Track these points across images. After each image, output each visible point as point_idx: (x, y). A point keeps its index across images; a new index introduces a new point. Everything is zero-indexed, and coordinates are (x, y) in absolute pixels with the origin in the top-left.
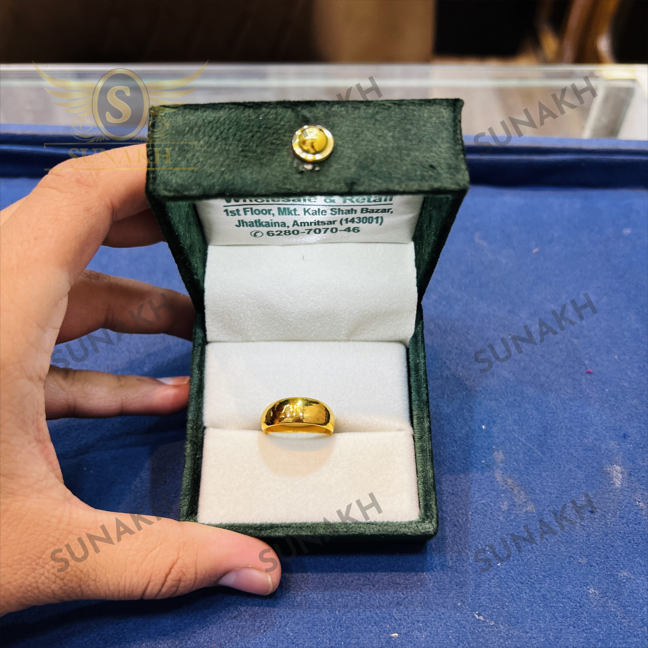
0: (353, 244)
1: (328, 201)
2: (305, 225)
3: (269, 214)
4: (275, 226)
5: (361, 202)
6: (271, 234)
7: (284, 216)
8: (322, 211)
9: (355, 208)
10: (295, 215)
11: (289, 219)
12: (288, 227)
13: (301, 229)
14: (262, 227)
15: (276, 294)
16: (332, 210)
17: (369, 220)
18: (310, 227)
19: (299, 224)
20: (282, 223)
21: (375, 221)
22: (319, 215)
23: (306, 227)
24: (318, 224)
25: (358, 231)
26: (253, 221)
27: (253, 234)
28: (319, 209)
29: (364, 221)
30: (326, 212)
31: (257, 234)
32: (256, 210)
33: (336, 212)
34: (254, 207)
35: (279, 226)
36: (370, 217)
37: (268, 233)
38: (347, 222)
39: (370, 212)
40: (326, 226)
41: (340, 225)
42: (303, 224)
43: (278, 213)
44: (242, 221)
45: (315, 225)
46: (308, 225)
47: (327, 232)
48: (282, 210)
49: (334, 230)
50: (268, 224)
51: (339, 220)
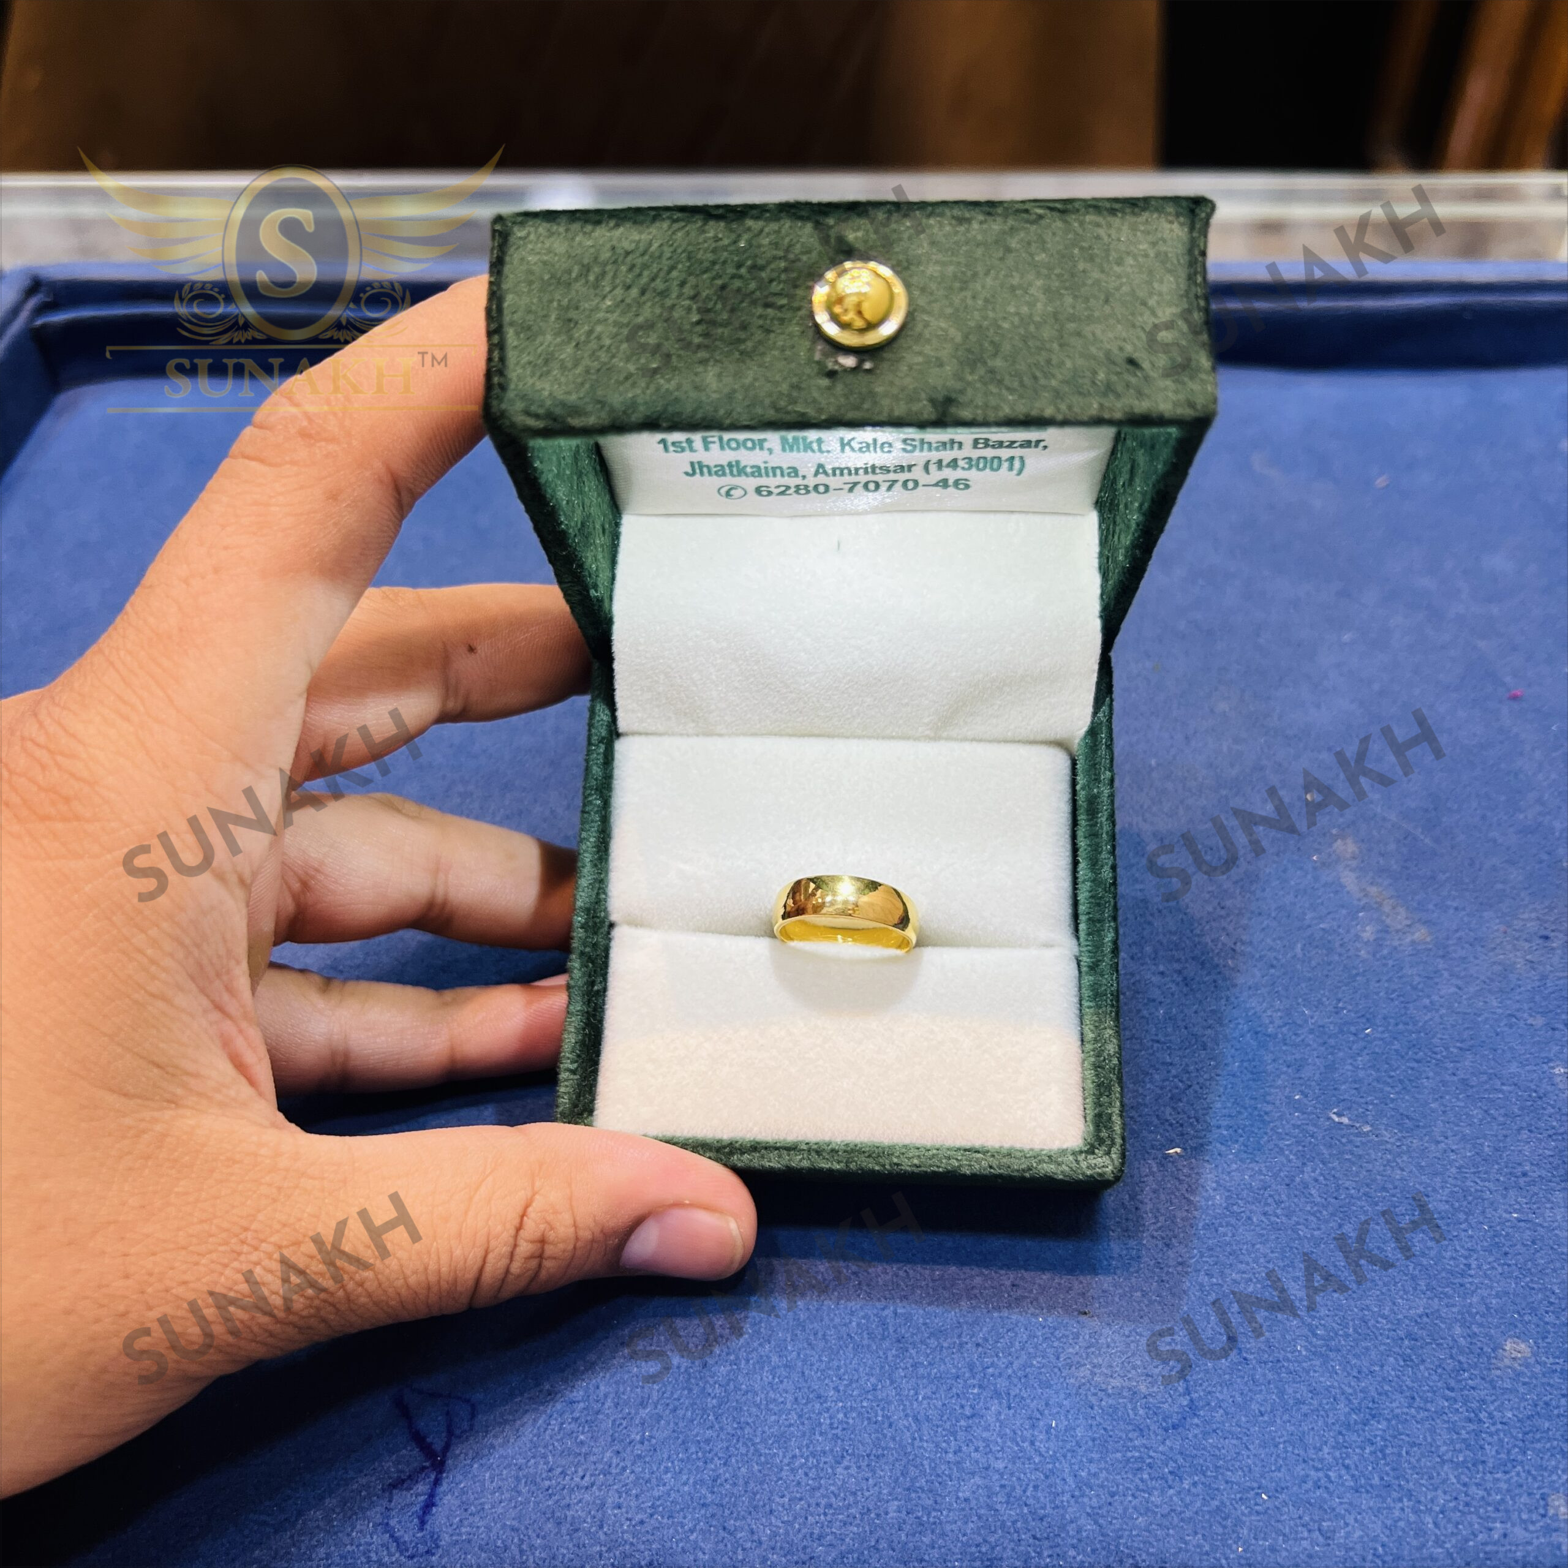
0: (955, 514)
2: (842, 474)
3: (762, 450)
4: (775, 475)
6: (765, 493)
7: (795, 453)
8: (883, 444)
9: (958, 438)
10: (821, 451)
11: (806, 462)
12: (804, 477)
13: (834, 482)
14: (744, 477)
16: (905, 441)
17: (992, 464)
18: (854, 478)
20: (789, 468)
21: (1006, 465)
22: (876, 452)
23: (847, 478)
24: (874, 472)
25: (967, 487)
26: (725, 463)
27: (722, 492)
29: (981, 465)
30: (890, 445)
31: (733, 492)
33: (915, 446)
35: (782, 475)
36: (994, 457)
37: (758, 491)
38: (940, 468)
39: (993, 447)
40: (892, 476)
41: (923, 473)
42: (839, 471)
43: (780, 447)
44: (699, 462)
45: (866, 472)
46: (850, 474)
47: (893, 489)
49: (911, 485)
50: (757, 471)
51: (922, 463)
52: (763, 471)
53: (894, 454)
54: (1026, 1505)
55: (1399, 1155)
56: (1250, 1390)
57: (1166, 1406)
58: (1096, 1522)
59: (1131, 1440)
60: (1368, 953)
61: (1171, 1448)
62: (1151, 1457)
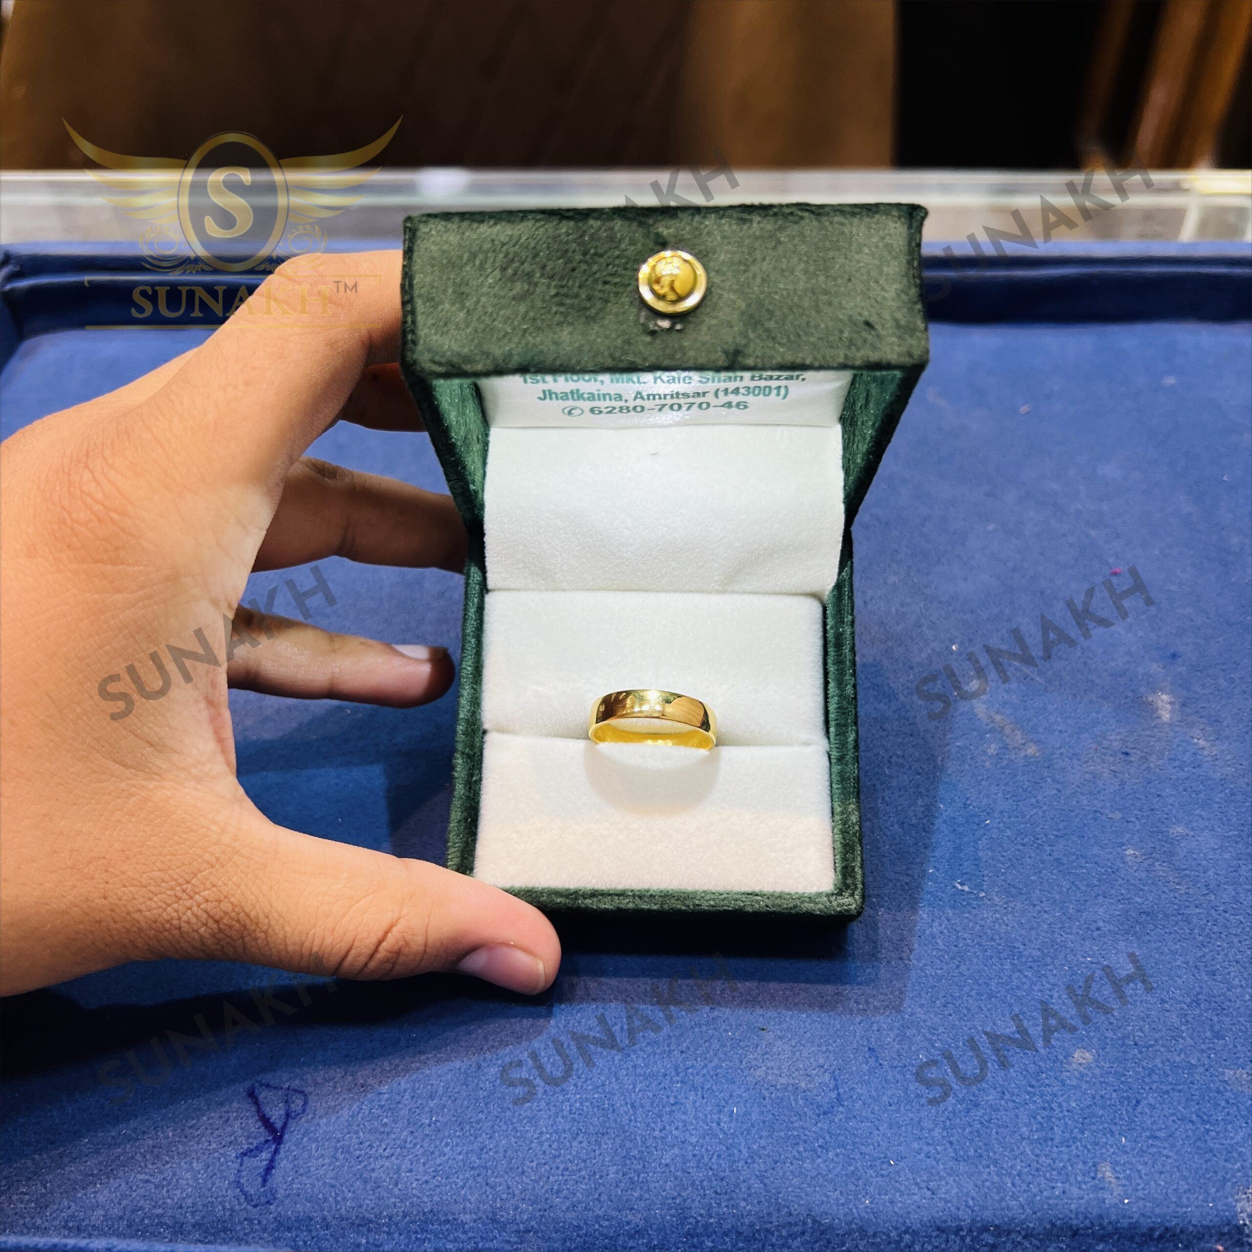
0: (736, 427)
2: (654, 399)
4: (605, 399)
6: (597, 412)
7: (620, 384)
10: (639, 382)
11: (628, 389)
12: (626, 401)
13: (648, 405)
14: (582, 401)
17: (766, 391)
18: (663, 402)
19: (646, 397)
20: (616, 394)
21: (774, 392)
23: (657, 401)
24: (677, 397)
25: (746, 407)
26: (568, 391)
27: (566, 411)
29: (756, 392)
31: (573, 412)
33: (708, 379)
35: (610, 399)
36: (765, 387)
37: (592, 410)
38: (726, 394)
39: (766, 379)
40: (691, 400)
41: (714, 398)
42: (652, 397)
43: (609, 380)
44: (549, 391)
45: (672, 398)
46: (660, 398)
47: (692, 409)
49: (704, 406)
50: (592, 397)
51: (714, 391)
52: (596, 397)
53: (692, 384)
54: (711, 1169)
55: (1005, 914)
56: (883, 1087)
57: (820, 1098)
58: (762, 1182)
59: (792, 1123)
60: (992, 764)
61: (822, 1129)
62: (805, 1135)
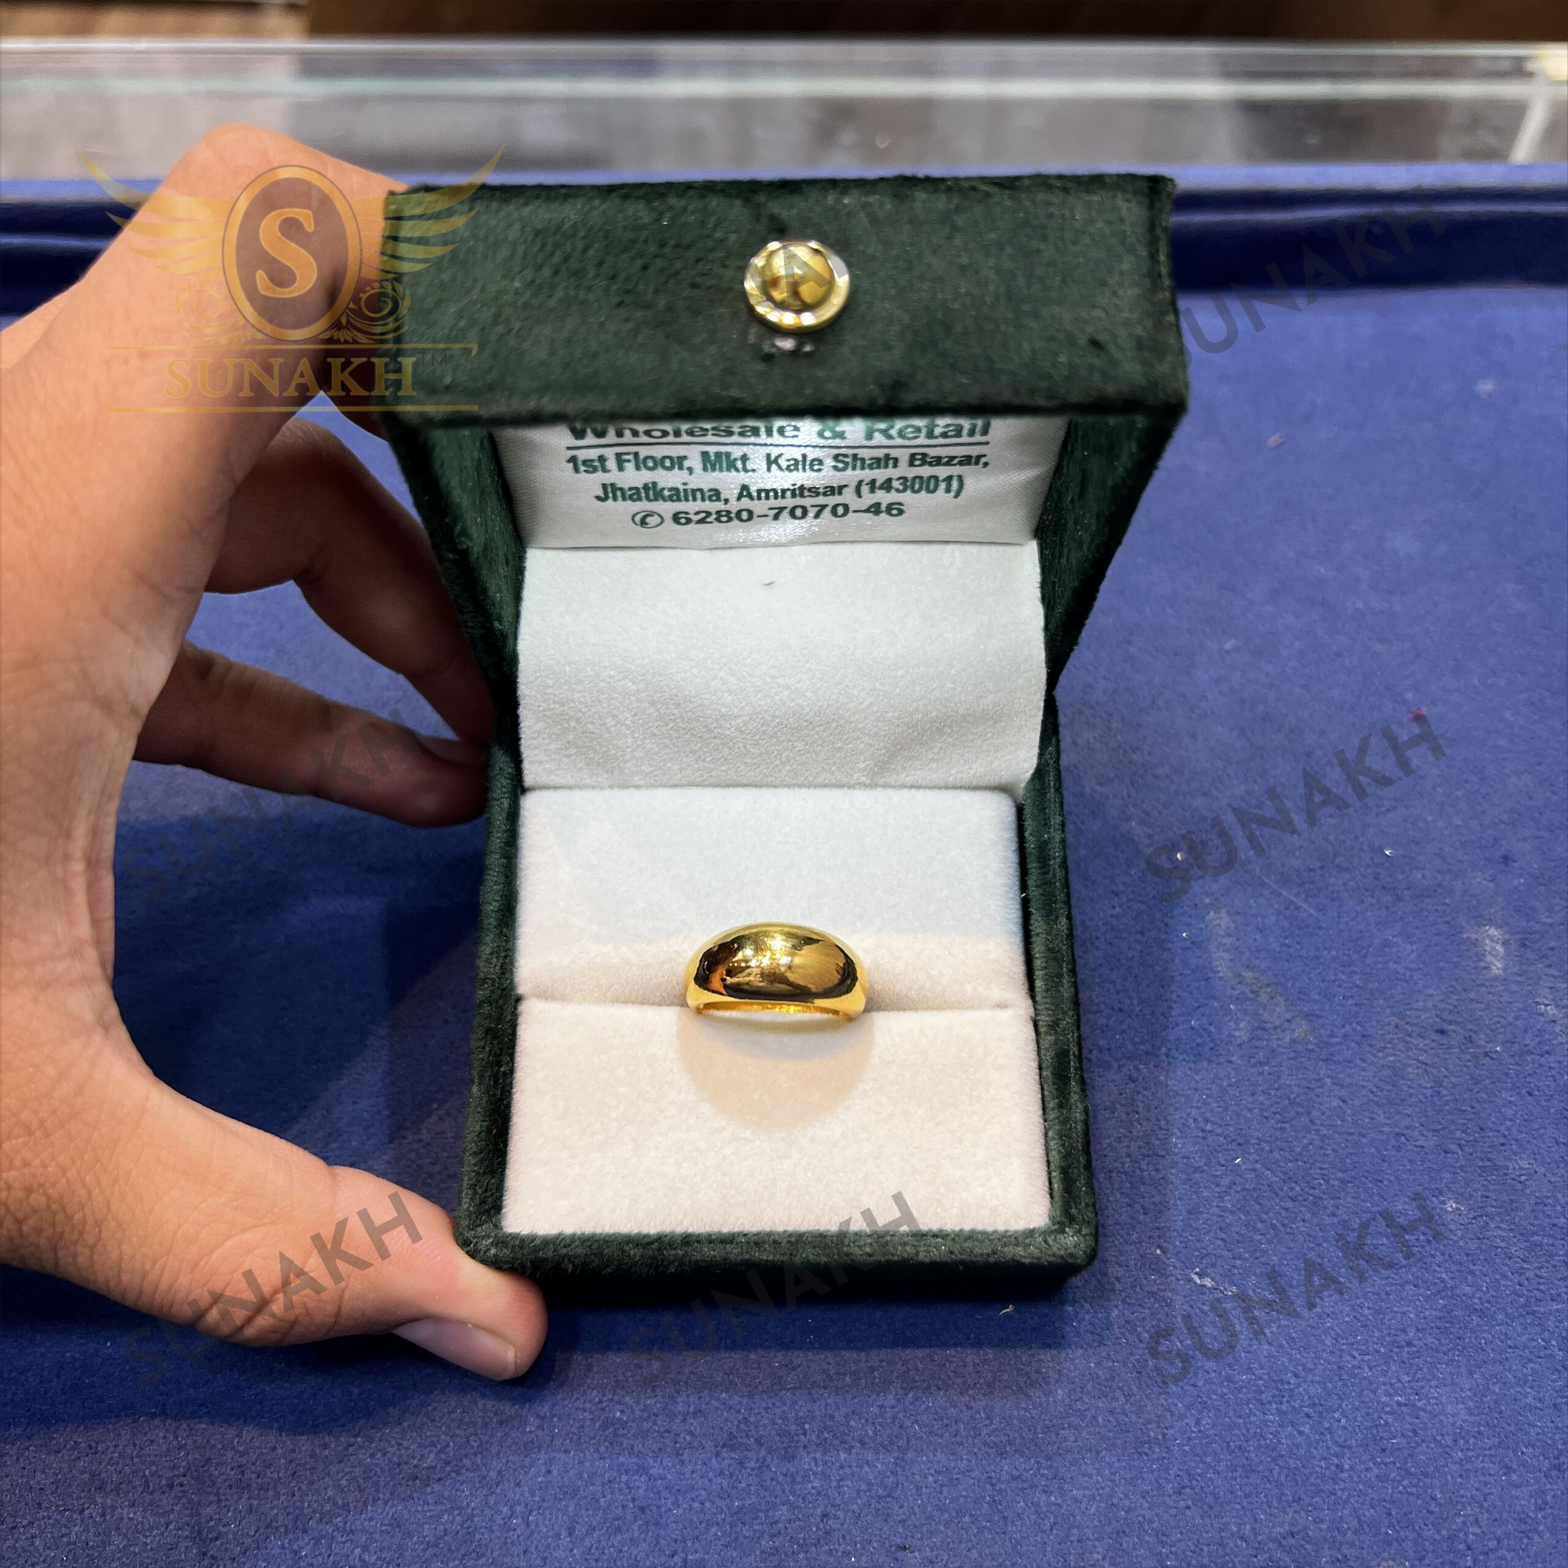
0: (886, 546)
1: (827, 434)
2: (767, 498)
3: (681, 468)
4: (695, 499)
5: (910, 439)
6: (683, 521)
7: (717, 474)
8: (813, 460)
9: (894, 453)
10: (745, 470)
11: (729, 482)
12: (726, 501)
13: (758, 507)
14: (661, 502)
15: (694, 670)
16: (836, 458)
17: (929, 485)
18: (780, 503)
19: (755, 494)
20: (711, 490)
21: (943, 486)
22: (804, 470)
23: (772, 502)
24: (802, 496)
25: (901, 512)
26: (640, 485)
27: (638, 518)
28: (804, 456)
29: (917, 487)
30: (821, 462)
31: (648, 520)
32: (647, 458)
33: (846, 464)
34: (644, 452)
35: (703, 499)
36: (930, 477)
37: (676, 518)
38: (872, 491)
39: (930, 464)
40: (821, 500)
41: (855, 496)
42: (765, 493)
43: (701, 466)
44: (612, 485)
45: (794, 496)
46: (776, 497)
47: (822, 515)
48: (713, 458)
49: (840, 510)
50: (676, 495)
51: (854, 484)
52: (682, 494)
53: (824, 473)
